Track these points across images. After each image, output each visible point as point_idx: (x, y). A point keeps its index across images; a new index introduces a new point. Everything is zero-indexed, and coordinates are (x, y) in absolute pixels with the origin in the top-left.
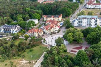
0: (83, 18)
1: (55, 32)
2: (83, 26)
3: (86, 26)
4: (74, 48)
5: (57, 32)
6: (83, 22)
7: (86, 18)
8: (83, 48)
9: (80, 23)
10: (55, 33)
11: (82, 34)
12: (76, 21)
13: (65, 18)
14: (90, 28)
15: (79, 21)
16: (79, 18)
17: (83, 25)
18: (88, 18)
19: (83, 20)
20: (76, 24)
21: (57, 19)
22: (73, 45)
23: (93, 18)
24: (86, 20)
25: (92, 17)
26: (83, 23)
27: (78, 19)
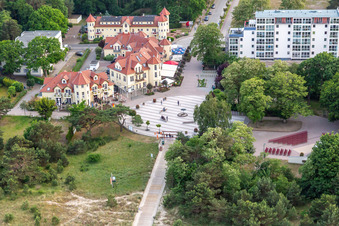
0: (279, 21)
1: (165, 83)
2: (275, 56)
3: (291, 56)
4: (275, 141)
5: (174, 85)
6: (276, 36)
7: (288, 20)
8: (309, 137)
9: (266, 41)
12: (248, 35)
13: (180, 26)
14: (326, 58)
15: (259, 35)
16: (261, 21)
17: (276, 49)
18: (298, 21)
19: (276, 30)
20: (247, 47)
22: (265, 128)
23: (318, 20)
24: (291, 29)
26: (276, 43)
27: (253, 27)
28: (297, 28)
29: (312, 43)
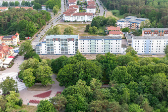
0: (55, 40)
1: (3, 67)
2: (55, 53)
3: (60, 53)
4: (36, 96)
5: (8, 67)
6: (54, 46)
7: (59, 40)
9: (50, 48)
10: (4, 69)
11: (49, 69)
12: (43, 45)
13: (25, 39)
15: (48, 45)
16: (48, 40)
17: (55, 51)
18: (62, 40)
19: (54, 43)
20: (43, 50)
21: (10, 41)
22: (35, 89)
23: (70, 40)
24: (60, 43)
25: (69, 37)
26: (54, 48)
27: (45, 42)
28: (62, 43)
29: (68, 48)
